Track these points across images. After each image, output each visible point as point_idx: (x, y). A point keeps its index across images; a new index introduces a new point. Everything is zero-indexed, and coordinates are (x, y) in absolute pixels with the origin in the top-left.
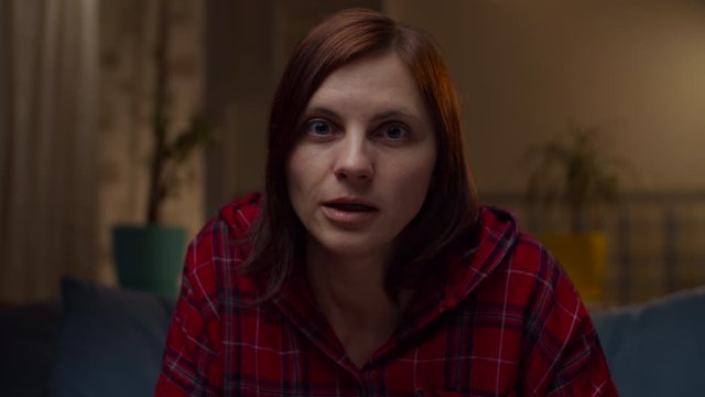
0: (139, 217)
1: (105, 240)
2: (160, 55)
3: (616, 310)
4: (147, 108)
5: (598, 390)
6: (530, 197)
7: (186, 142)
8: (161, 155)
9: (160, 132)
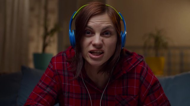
0: (40, 51)
1: (31, 57)
2: (46, 8)
3: (167, 77)
4: (42, 22)
5: (162, 95)
6: (144, 47)
7: (53, 31)
8: (46, 34)
9: (46, 28)
